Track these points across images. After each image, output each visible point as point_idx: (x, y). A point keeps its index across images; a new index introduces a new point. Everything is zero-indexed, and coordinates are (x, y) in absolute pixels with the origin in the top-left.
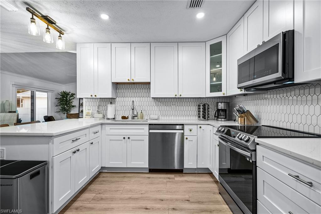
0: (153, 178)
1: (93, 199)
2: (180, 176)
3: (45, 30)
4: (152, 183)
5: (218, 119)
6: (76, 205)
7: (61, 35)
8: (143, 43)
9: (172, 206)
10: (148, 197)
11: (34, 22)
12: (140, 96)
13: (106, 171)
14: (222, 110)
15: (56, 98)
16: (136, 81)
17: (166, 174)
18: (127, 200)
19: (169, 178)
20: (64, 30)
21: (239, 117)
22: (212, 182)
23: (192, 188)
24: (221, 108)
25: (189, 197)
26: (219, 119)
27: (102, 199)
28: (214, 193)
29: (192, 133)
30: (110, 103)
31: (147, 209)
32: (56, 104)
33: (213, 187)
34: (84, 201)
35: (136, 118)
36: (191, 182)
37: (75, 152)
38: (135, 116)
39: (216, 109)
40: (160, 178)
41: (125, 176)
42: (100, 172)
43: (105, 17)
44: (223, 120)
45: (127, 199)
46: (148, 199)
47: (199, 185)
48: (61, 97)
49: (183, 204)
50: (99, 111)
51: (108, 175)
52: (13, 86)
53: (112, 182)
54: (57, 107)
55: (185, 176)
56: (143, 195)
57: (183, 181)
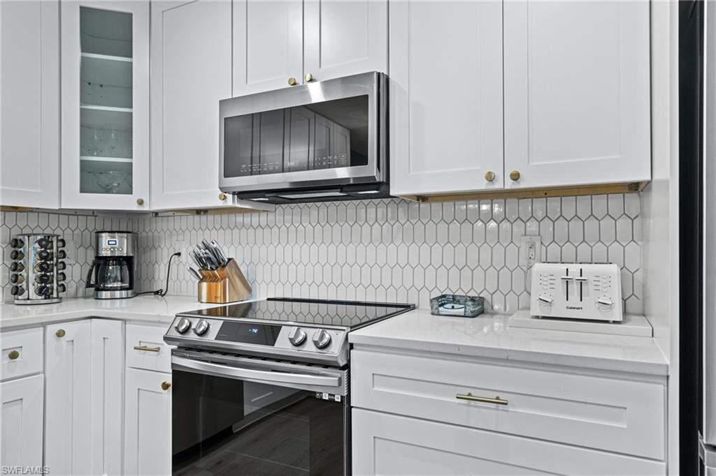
5: (99, 293)
14: (119, 260)
21: (201, 280)
24: (116, 253)
29: (19, 368)
39: (91, 258)
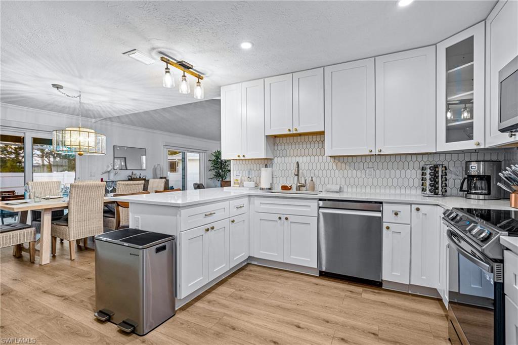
0: (323, 285)
1: (230, 296)
2: (375, 292)
3: (180, 78)
4: (318, 293)
5: (468, 195)
6: (210, 297)
7: (200, 80)
8: (311, 69)
9: (342, 335)
10: (307, 312)
11: (168, 72)
12: (310, 154)
13: (256, 263)
14: (480, 178)
15: (210, 160)
16: (300, 131)
17: (348, 284)
18: (273, 308)
19: (351, 291)
20: (203, 74)
21: (513, 193)
22: (441, 317)
23: (390, 317)
24: (476, 174)
25: (379, 330)
26: (472, 195)
27: (241, 298)
28: (437, 337)
29: (399, 219)
30: (264, 166)
31: (299, 327)
32: (210, 168)
33: (440, 326)
34: (219, 295)
35: (304, 188)
36: (392, 306)
37: (207, 230)
38: (302, 186)
39: (464, 176)
40: (336, 288)
41: (280, 275)
42: (248, 264)
43: (246, 46)
44: (482, 197)
45: (273, 306)
46: (306, 314)
47: (408, 316)
48: (215, 158)
49: (363, 336)
50: (251, 177)
51: (258, 269)
52: (165, 147)
53: (261, 280)
54: (210, 172)
55: (383, 294)
56: (299, 307)
57: (377, 302)
